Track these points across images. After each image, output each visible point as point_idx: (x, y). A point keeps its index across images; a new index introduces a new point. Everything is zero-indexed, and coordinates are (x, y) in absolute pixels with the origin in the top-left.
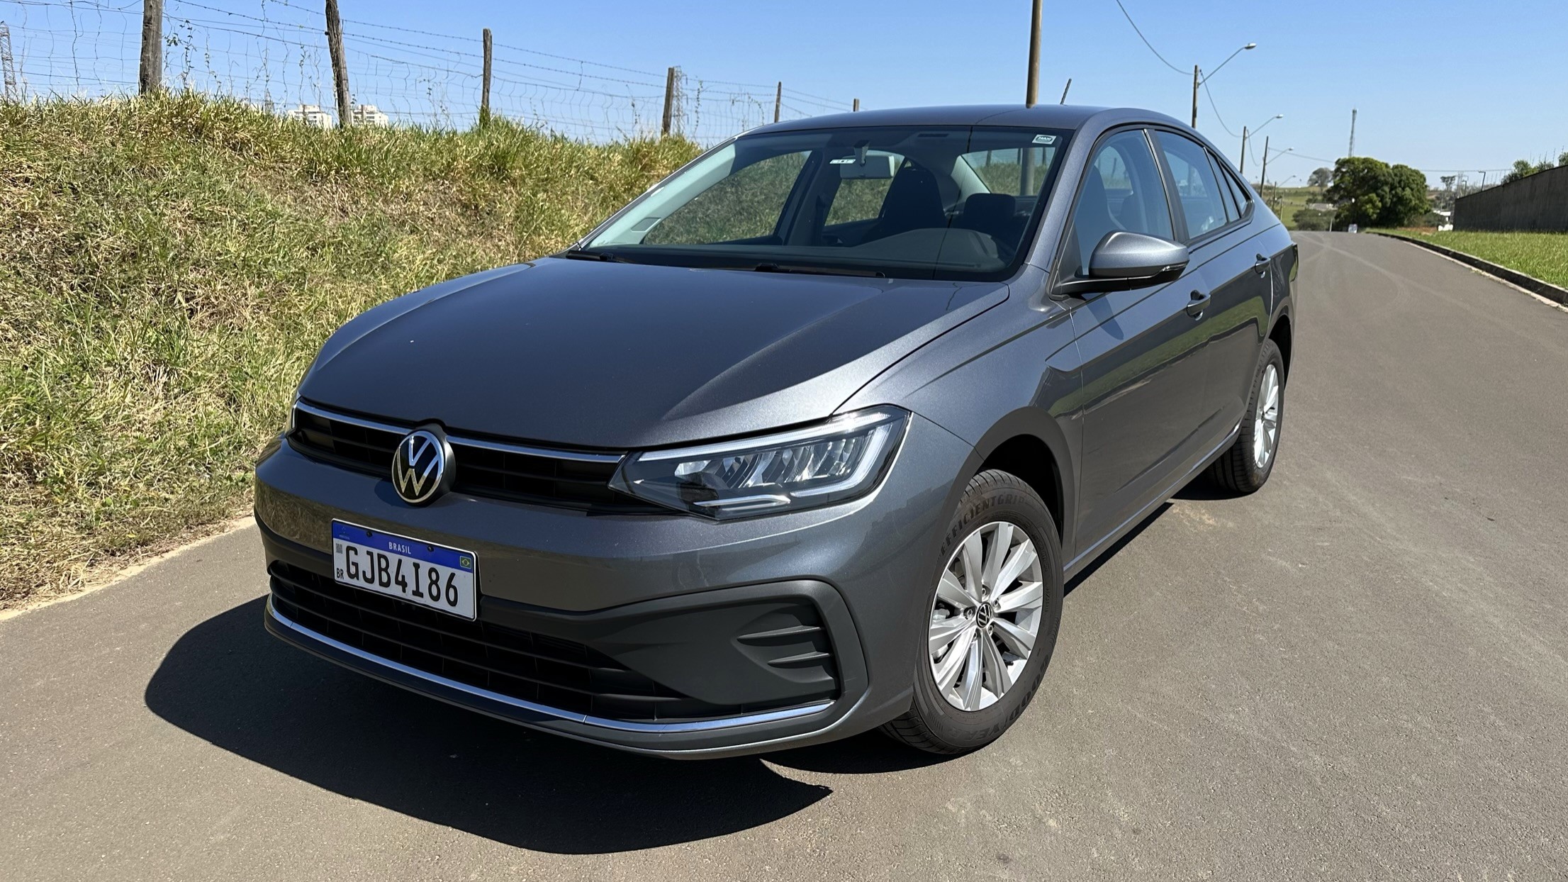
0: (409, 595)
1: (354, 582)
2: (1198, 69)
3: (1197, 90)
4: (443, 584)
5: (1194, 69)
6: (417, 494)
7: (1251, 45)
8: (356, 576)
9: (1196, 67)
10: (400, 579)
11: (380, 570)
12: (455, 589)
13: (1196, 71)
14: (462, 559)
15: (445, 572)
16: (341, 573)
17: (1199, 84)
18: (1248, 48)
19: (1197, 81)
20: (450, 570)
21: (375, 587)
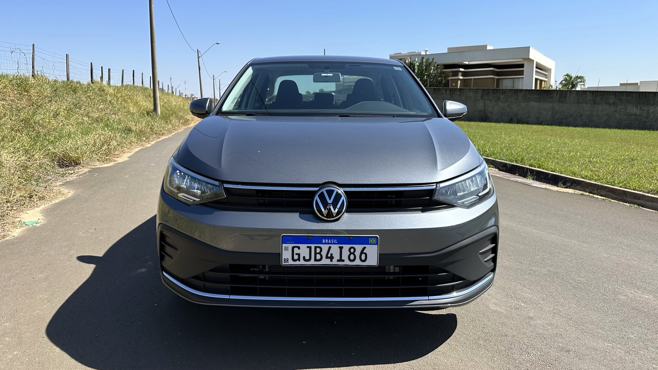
0: (335, 262)
1: (297, 263)
2: (199, 51)
3: (199, 59)
4: (357, 254)
5: (197, 51)
6: (334, 216)
7: (218, 42)
8: (299, 259)
9: (198, 50)
10: (329, 255)
11: (316, 253)
12: (366, 254)
13: (198, 52)
14: (370, 240)
15: (359, 248)
16: (287, 260)
17: (200, 57)
18: (217, 44)
19: (199, 56)
20: (362, 246)
21: (312, 262)
